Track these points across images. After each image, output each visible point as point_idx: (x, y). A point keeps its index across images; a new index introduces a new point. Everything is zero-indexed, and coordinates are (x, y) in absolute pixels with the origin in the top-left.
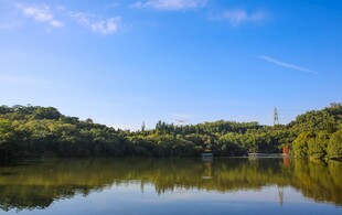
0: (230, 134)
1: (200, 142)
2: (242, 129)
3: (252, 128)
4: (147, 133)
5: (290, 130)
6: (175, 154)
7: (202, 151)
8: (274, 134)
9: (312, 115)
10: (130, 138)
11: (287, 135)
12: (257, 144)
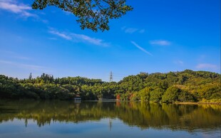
0: (85, 86)
1: (72, 90)
2: (92, 83)
3: (98, 83)
4: (34, 82)
5: (120, 85)
6: (57, 98)
7: (75, 96)
8: (111, 87)
9: (131, 77)
10: (23, 85)
11: (119, 88)
12: (102, 93)
